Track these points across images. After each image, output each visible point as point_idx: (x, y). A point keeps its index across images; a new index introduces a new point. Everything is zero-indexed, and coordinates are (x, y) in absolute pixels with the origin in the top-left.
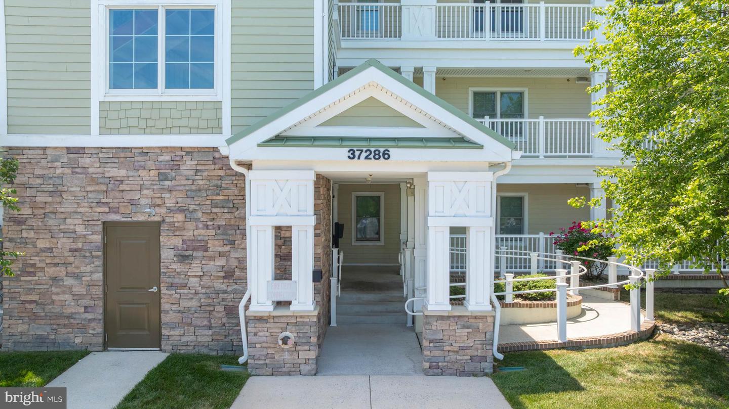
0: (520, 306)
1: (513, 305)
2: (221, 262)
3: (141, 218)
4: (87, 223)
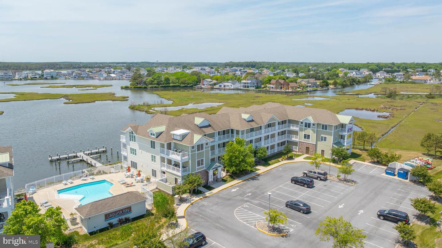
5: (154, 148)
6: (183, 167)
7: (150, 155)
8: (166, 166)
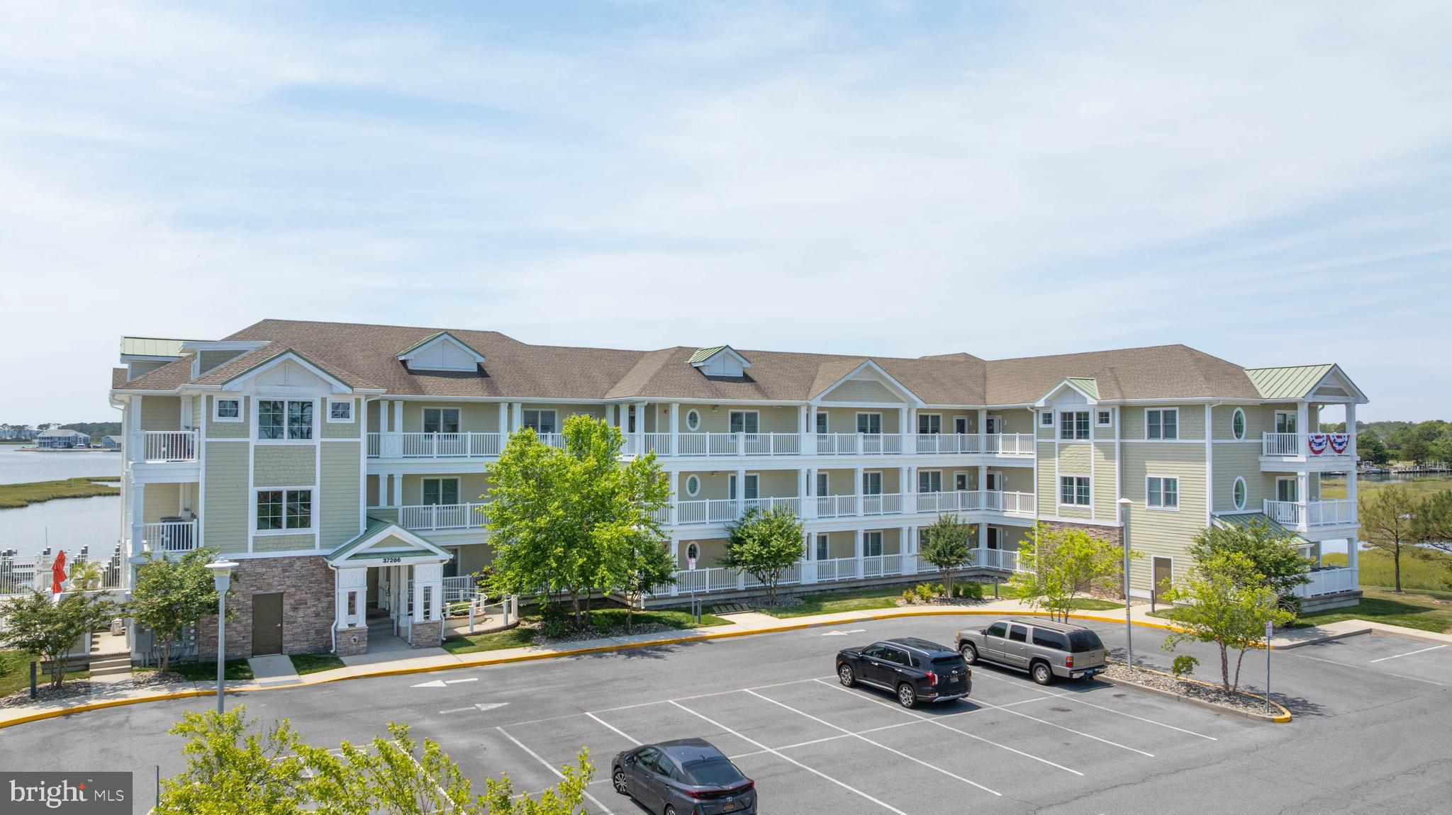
0: (453, 619)
1: (450, 619)
2: (315, 609)
3: (273, 592)
4: (244, 595)
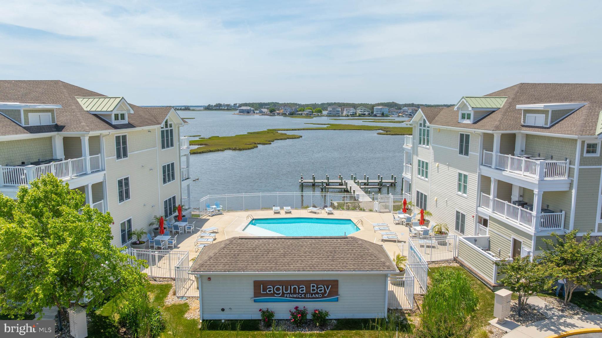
5: (467, 153)
6: (545, 209)
7: (454, 172)
8: (491, 203)
